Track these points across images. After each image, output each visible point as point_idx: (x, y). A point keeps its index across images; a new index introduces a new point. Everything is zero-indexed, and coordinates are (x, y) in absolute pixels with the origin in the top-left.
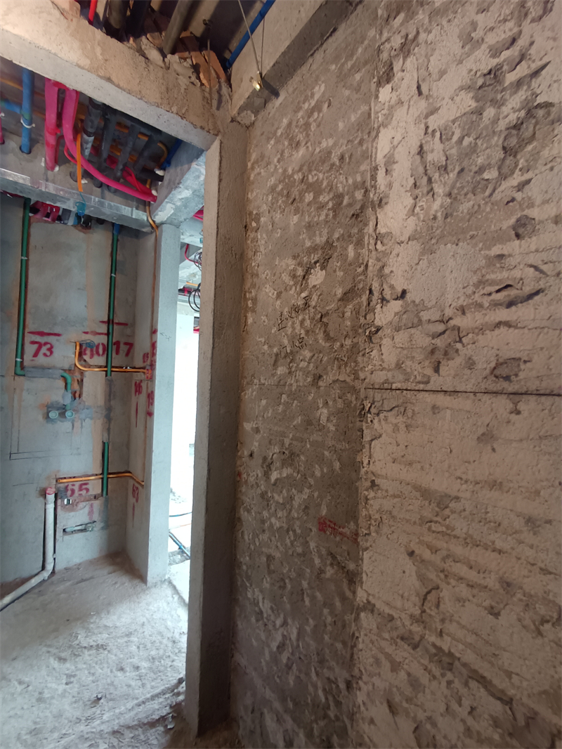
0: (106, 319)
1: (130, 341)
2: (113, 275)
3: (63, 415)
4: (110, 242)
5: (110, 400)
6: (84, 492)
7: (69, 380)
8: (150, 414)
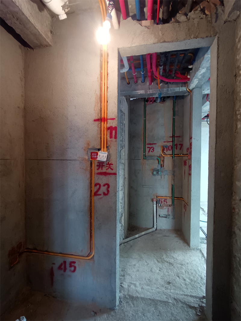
0: (172, 136)
1: (181, 143)
2: (174, 117)
3: (158, 173)
4: (172, 104)
5: (174, 168)
6: (165, 203)
7: (159, 161)
8: (190, 174)
